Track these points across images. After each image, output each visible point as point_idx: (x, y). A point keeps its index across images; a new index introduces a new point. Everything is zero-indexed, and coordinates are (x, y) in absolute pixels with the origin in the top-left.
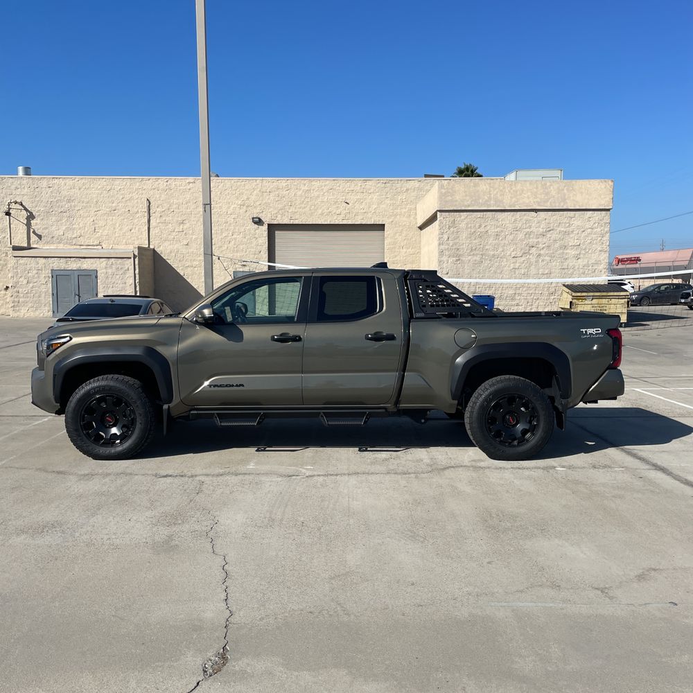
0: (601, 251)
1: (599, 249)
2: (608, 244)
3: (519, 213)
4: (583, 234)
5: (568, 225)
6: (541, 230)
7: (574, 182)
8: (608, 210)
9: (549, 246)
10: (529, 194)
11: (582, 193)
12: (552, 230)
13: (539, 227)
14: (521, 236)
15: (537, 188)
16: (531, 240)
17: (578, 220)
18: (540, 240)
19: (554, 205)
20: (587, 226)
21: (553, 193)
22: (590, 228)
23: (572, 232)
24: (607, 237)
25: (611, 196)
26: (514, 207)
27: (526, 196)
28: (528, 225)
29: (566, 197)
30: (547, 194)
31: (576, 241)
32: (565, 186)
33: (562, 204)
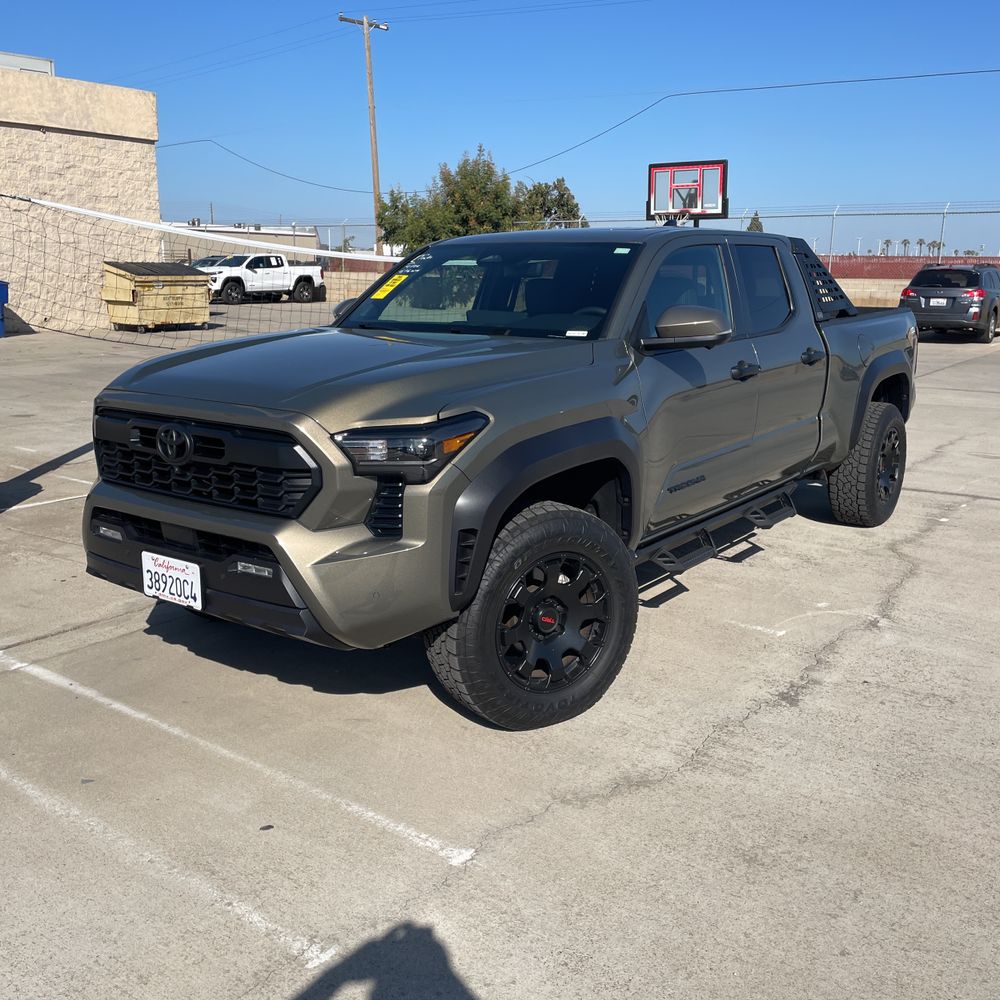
0: (148, 209)
1: (146, 205)
2: (157, 198)
3: (14, 130)
4: (122, 179)
5: (96, 160)
6: (56, 166)
7: (99, 86)
8: (152, 142)
9: (71, 195)
10: (30, 96)
11: (112, 107)
12: (74, 166)
13: (52, 159)
14: (23, 172)
15: (41, 88)
16: (40, 182)
17: (111, 153)
18: (55, 182)
19: (72, 122)
20: (126, 166)
21: (69, 101)
22: (129, 170)
23: (105, 173)
24: (154, 187)
25: (155, 120)
26: (7, 118)
27: (25, 99)
28: (32, 154)
29: (90, 111)
30: (59, 101)
31: (111, 189)
32: (85, 93)
33: (85, 123)
